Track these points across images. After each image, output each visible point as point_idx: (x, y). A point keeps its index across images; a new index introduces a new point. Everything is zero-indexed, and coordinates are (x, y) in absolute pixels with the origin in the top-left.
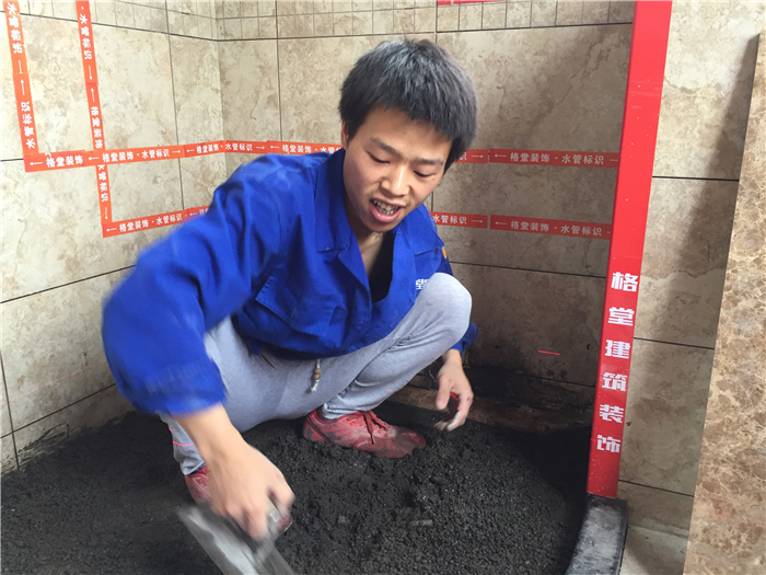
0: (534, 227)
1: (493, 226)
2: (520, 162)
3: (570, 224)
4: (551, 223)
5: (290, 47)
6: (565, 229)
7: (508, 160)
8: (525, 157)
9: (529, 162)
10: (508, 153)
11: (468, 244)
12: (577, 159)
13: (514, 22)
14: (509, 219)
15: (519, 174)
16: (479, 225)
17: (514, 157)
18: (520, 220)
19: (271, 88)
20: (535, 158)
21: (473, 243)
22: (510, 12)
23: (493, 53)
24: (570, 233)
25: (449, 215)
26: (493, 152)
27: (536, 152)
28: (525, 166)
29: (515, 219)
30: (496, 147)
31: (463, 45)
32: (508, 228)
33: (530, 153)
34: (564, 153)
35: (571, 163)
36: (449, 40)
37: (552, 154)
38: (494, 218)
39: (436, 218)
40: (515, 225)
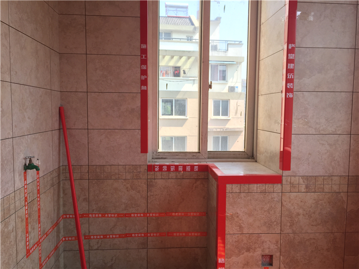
0: (181, 234)
2: (175, 215)
3: (191, 233)
4: (186, 233)
5: (94, 182)
7: (172, 215)
8: (177, 214)
11: (160, 242)
12: (192, 214)
13: (171, 177)
15: (175, 219)
16: (163, 236)
19: (85, 195)
20: (180, 214)
22: (170, 174)
23: (166, 185)
24: (191, 235)
25: (154, 233)
28: (177, 217)
31: (156, 183)
34: (188, 213)
35: (190, 215)
37: (185, 213)
38: (168, 233)
39: (149, 235)
40: (175, 234)
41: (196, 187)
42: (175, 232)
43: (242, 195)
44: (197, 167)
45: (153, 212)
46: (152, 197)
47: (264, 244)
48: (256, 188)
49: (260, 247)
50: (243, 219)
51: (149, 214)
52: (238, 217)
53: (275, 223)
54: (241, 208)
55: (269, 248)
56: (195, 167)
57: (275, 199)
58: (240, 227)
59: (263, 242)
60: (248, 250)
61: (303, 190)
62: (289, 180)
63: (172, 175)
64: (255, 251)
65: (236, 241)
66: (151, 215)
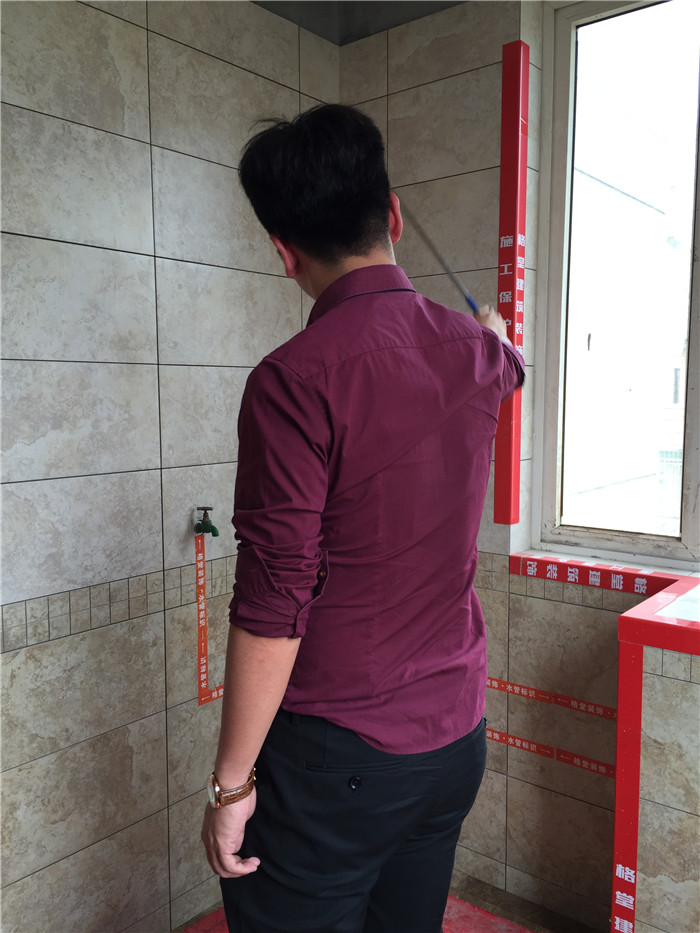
0: (594, 767)
1: (559, 759)
4: (607, 767)
7: (569, 706)
8: (583, 706)
9: (587, 711)
10: (569, 699)
11: (538, 769)
13: (569, 599)
14: (572, 755)
15: (578, 719)
16: (546, 755)
17: (574, 704)
18: (582, 758)
20: (591, 709)
21: (543, 770)
22: (566, 590)
23: (554, 619)
25: (522, 740)
26: (556, 696)
27: (592, 704)
28: (583, 713)
29: (577, 756)
30: (559, 692)
31: (530, 607)
32: (571, 762)
33: (587, 704)
36: (518, 601)
37: (606, 709)
38: (560, 752)
39: (511, 740)
40: (577, 761)
45: (520, 683)
46: (518, 643)
51: (513, 685)
56: (637, 580)
63: (573, 592)
66: (516, 689)
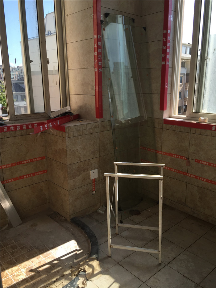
0: (29, 176)
1: (20, 179)
2: (24, 163)
3: (37, 173)
4: (33, 174)
6: (36, 174)
7: (21, 164)
8: (25, 162)
9: (26, 163)
10: (21, 162)
11: (14, 185)
12: (36, 160)
13: (18, 135)
14: (23, 176)
15: (24, 166)
18: (26, 175)
20: (27, 162)
21: (16, 184)
23: (14, 142)
24: (37, 175)
25: (9, 180)
27: (27, 160)
28: (25, 164)
30: (18, 161)
31: (6, 141)
34: (33, 159)
35: (35, 161)
37: (31, 160)
38: (20, 177)
39: (5, 182)
40: (25, 177)
41: (37, 140)
42: (25, 176)
43: (79, 137)
44: (36, 124)
45: (6, 164)
46: (4, 153)
47: (92, 165)
48: (86, 132)
49: (90, 168)
50: (81, 153)
51: (4, 166)
52: (78, 152)
53: (97, 151)
54: (79, 146)
55: (94, 167)
56: (35, 125)
57: (96, 137)
58: (80, 158)
59: (91, 164)
60: (84, 171)
61: (109, 129)
62: (102, 124)
63: (18, 133)
64: (88, 171)
65: (77, 167)
66: (5, 166)
